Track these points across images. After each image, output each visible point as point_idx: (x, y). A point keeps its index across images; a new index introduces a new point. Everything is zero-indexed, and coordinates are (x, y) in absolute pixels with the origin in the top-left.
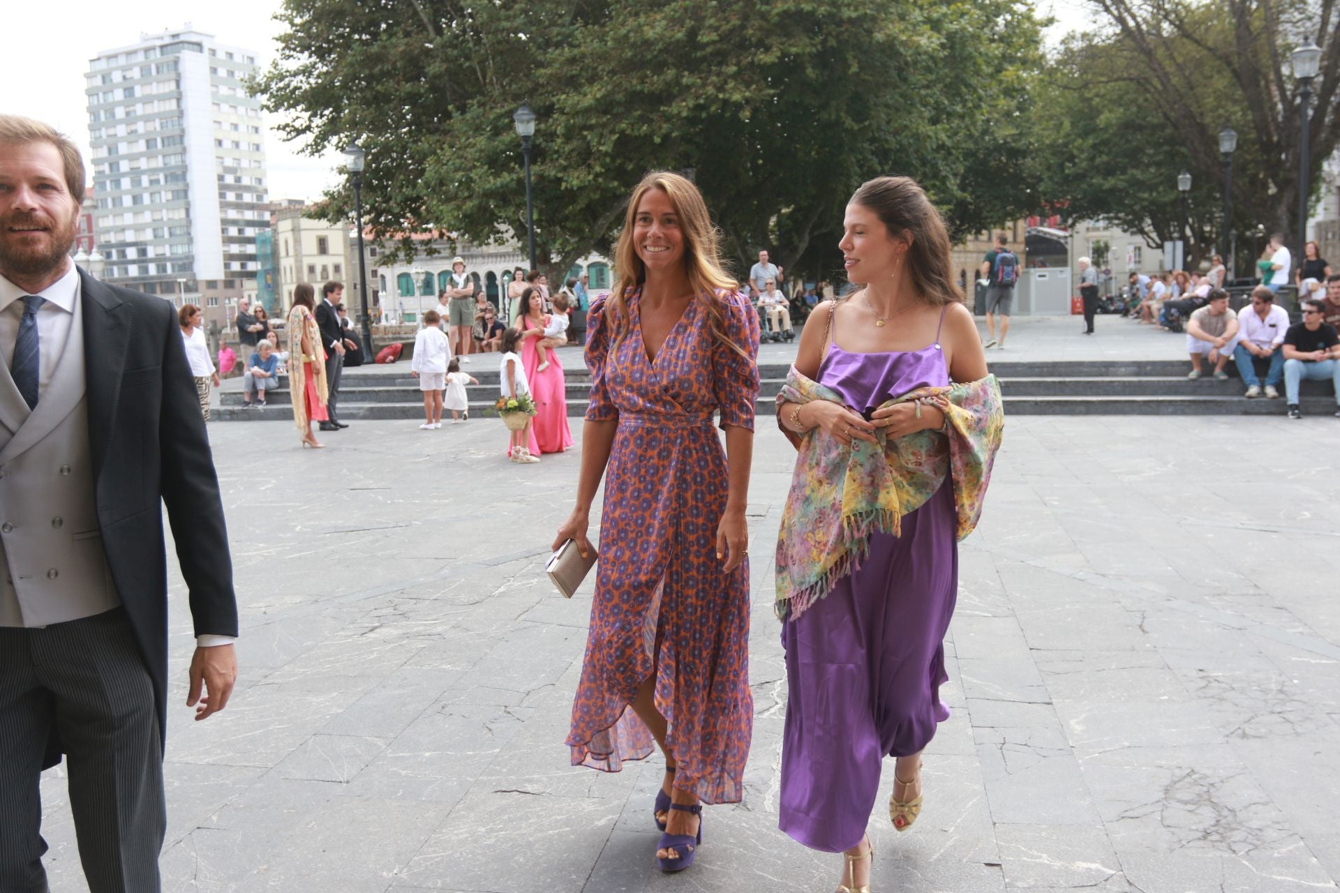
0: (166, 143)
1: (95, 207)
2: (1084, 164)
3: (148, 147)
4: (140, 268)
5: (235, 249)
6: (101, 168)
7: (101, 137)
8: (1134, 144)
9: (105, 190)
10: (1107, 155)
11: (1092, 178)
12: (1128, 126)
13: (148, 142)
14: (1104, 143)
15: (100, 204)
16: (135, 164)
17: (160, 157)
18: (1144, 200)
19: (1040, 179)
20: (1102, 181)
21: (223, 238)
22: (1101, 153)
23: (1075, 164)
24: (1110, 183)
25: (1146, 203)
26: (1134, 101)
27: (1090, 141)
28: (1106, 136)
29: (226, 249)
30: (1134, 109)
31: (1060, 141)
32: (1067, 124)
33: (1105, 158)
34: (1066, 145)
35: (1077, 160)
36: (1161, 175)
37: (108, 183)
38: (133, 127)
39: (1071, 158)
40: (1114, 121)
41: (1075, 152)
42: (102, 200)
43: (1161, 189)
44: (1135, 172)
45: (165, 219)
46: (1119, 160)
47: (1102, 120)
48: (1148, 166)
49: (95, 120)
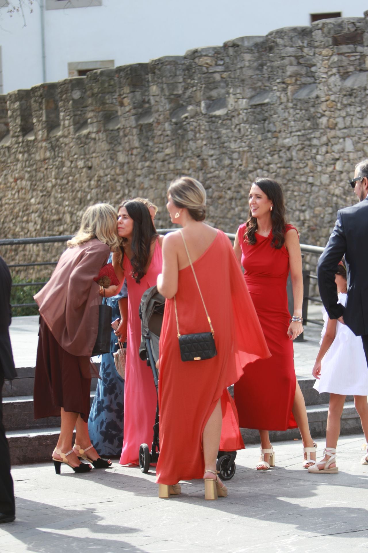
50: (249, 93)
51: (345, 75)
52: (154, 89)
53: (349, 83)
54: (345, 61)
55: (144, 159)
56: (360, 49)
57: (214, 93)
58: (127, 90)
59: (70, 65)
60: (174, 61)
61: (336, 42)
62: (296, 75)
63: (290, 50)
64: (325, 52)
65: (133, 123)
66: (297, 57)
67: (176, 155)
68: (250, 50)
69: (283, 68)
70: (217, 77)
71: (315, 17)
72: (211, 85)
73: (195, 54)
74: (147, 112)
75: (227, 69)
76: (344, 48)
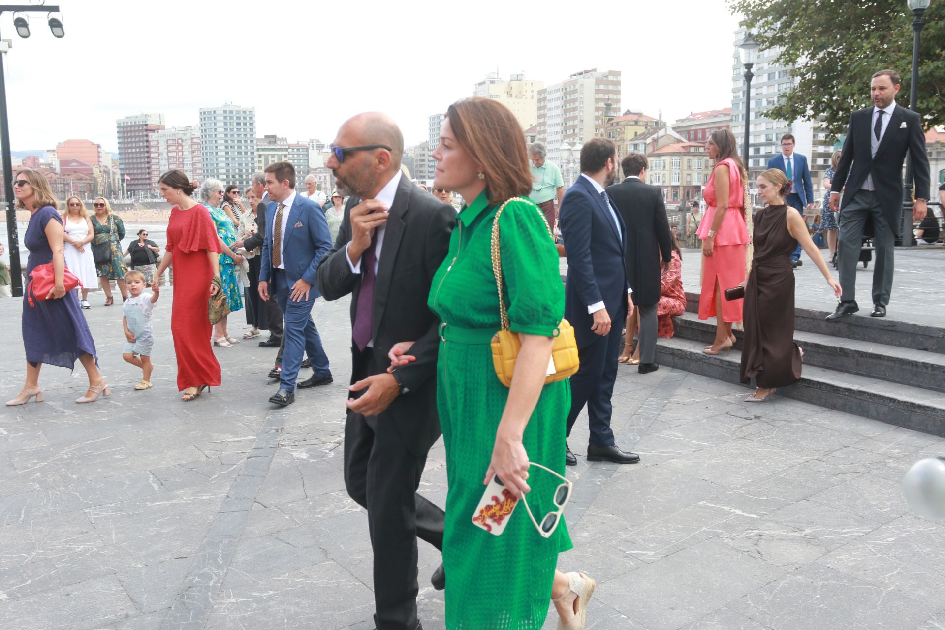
0: (781, 75)
1: (732, 120)
3: (769, 79)
4: (754, 161)
5: (821, 149)
6: (737, 94)
7: (740, 73)
9: (739, 109)
13: (769, 75)
15: (734, 119)
16: (759, 91)
17: (776, 85)
21: (813, 141)
29: (814, 149)
37: (741, 104)
38: (761, 66)
42: (736, 116)
45: (774, 128)
49: (737, 63)
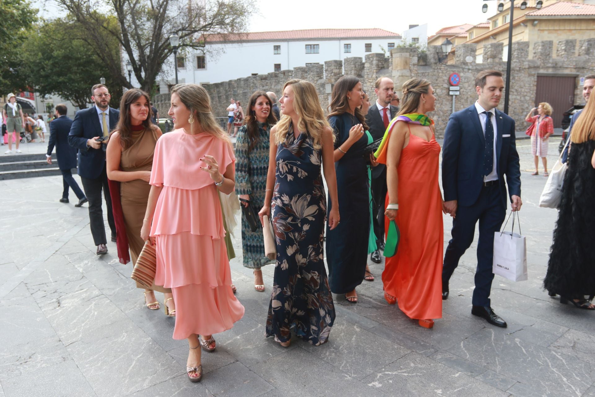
2: (50, 71)
8: (69, 64)
10: (58, 68)
11: (53, 77)
12: (67, 58)
14: (57, 63)
18: (76, 86)
19: (29, 76)
20: (57, 78)
22: (55, 67)
23: (44, 71)
24: (61, 79)
25: (76, 88)
26: (67, 48)
27: (51, 62)
28: (57, 60)
30: (68, 51)
31: (38, 61)
32: (40, 54)
33: (57, 69)
34: (40, 63)
35: (46, 69)
36: (81, 78)
39: (43, 68)
40: (60, 55)
41: (45, 66)
43: (82, 83)
44: (70, 75)
46: (63, 70)
47: (55, 53)
48: (76, 73)
50: (242, 90)
51: (263, 86)
52: (222, 88)
53: (264, 88)
54: (263, 83)
55: (219, 103)
56: (267, 81)
57: (235, 90)
58: (215, 88)
59: (200, 83)
60: (226, 83)
61: (261, 79)
62: (253, 86)
63: (252, 81)
64: (259, 81)
65: (217, 95)
66: (253, 82)
67: (226, 103)
68: (243, 81)
69: (250, 85)
70: (235, 86)
71: (253, 75)
72: (234, 88)
73: (230, 81)
74: (219, 93)
75: (238, 84)
76: (263, 81)
